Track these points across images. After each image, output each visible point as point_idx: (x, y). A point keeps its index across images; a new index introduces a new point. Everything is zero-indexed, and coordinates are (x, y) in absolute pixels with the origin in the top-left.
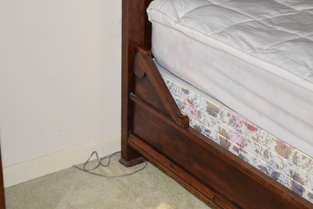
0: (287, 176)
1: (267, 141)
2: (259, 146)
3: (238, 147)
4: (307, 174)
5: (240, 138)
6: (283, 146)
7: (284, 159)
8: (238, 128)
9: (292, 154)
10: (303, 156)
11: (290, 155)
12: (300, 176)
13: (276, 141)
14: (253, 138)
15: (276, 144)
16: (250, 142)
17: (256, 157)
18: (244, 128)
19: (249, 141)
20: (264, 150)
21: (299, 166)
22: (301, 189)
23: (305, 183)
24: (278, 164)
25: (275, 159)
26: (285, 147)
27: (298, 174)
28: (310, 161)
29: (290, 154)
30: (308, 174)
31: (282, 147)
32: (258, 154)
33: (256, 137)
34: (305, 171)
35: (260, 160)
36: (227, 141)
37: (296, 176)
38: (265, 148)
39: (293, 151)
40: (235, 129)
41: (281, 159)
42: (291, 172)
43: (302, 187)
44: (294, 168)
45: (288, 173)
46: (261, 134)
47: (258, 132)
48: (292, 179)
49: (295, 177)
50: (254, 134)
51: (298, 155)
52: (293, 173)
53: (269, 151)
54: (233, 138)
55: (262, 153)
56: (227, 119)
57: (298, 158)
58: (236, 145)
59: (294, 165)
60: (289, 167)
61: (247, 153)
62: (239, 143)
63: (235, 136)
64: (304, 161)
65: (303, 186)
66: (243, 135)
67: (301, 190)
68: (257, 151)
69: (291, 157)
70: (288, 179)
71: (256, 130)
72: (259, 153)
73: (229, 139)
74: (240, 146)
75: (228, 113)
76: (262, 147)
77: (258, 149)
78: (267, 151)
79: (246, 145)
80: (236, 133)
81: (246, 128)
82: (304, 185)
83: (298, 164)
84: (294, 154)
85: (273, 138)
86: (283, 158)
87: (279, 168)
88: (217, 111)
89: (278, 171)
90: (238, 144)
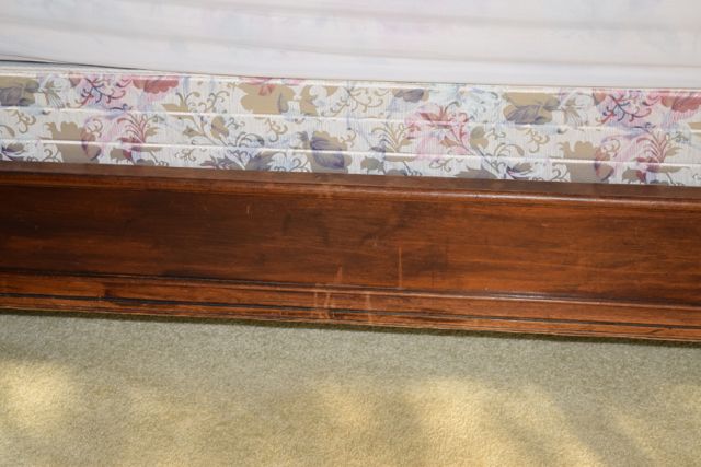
0: (292, 151)
1: (214, 96)
2: (191, 118)
3: (128, 146)
4: (348, 122)
5: (127, 123)
6: (265, 88)
7: (273, 117)
8: (114, 103)
9: (298, 96)
10: (326, 87)
11: (289, 103)
12: (332, 135)
13: (242, 86)
14: (169, 107)
15: (242, 94)
16: (163, 120)
17: (191, 147)
18: (133, 96)
19: (156, 118)
20: (210, 121)
21: (323, 114)
22: (339, 161)
23: (349, 144)
24: (262, 135)
25: (247, 129)
26: (271, 88)
27: (324, 132)
28: (349, 92)
29: (292, 99)
30: (351, 120)
31: (262, 94)
32: (196, 138)
33: (177, 101)
34: (341, 119)
35: (203, 148)
36: (84, 147)
37: (320, 140)
38: (214, 115)
39: (298, 90)
40: (104, 108)
41: (269, 120)
42: (304, 137)
43: (342, 157)
44: (310, 126)
45: (297, 142)
46: (193, 88)
47: (180, 88)
48: (310, 151)
49: (317, 143)
50: (170, 97)
51: (312, 93)
52: (310, 137)
53: (226, 117)
54: (105, 132)
55: (207, 129)
56: (73, 95)
57: (315, 97)
58: (118, 145)
59: (307, 118)
60: (296, 129)
61: (159, 149)
62: (127, 136)
63: (107, 126)
64: (335, 98)
65: (344, 153)
66: (135, 112)
67: (342, 163)
68: (190, 132)
69: (294, 105)
70: (298, 156)
71: (174, 84)
72: (197, 134)
73: (92, 138)
74: (134, 141)
75: (70, 80)
76: (202, 118)
77: (192, 126)
78: (221, 119)
79: (152, 132)
80: (110, 118)
81: (140, 91)
82: (346, 150)
83: (319, 111)
84: (302, 94)
85: (229, 85)
86: (271, 116)
87: (267, 142)
88: (31, 87)
89: (263, 150)
90: (124, 140)
